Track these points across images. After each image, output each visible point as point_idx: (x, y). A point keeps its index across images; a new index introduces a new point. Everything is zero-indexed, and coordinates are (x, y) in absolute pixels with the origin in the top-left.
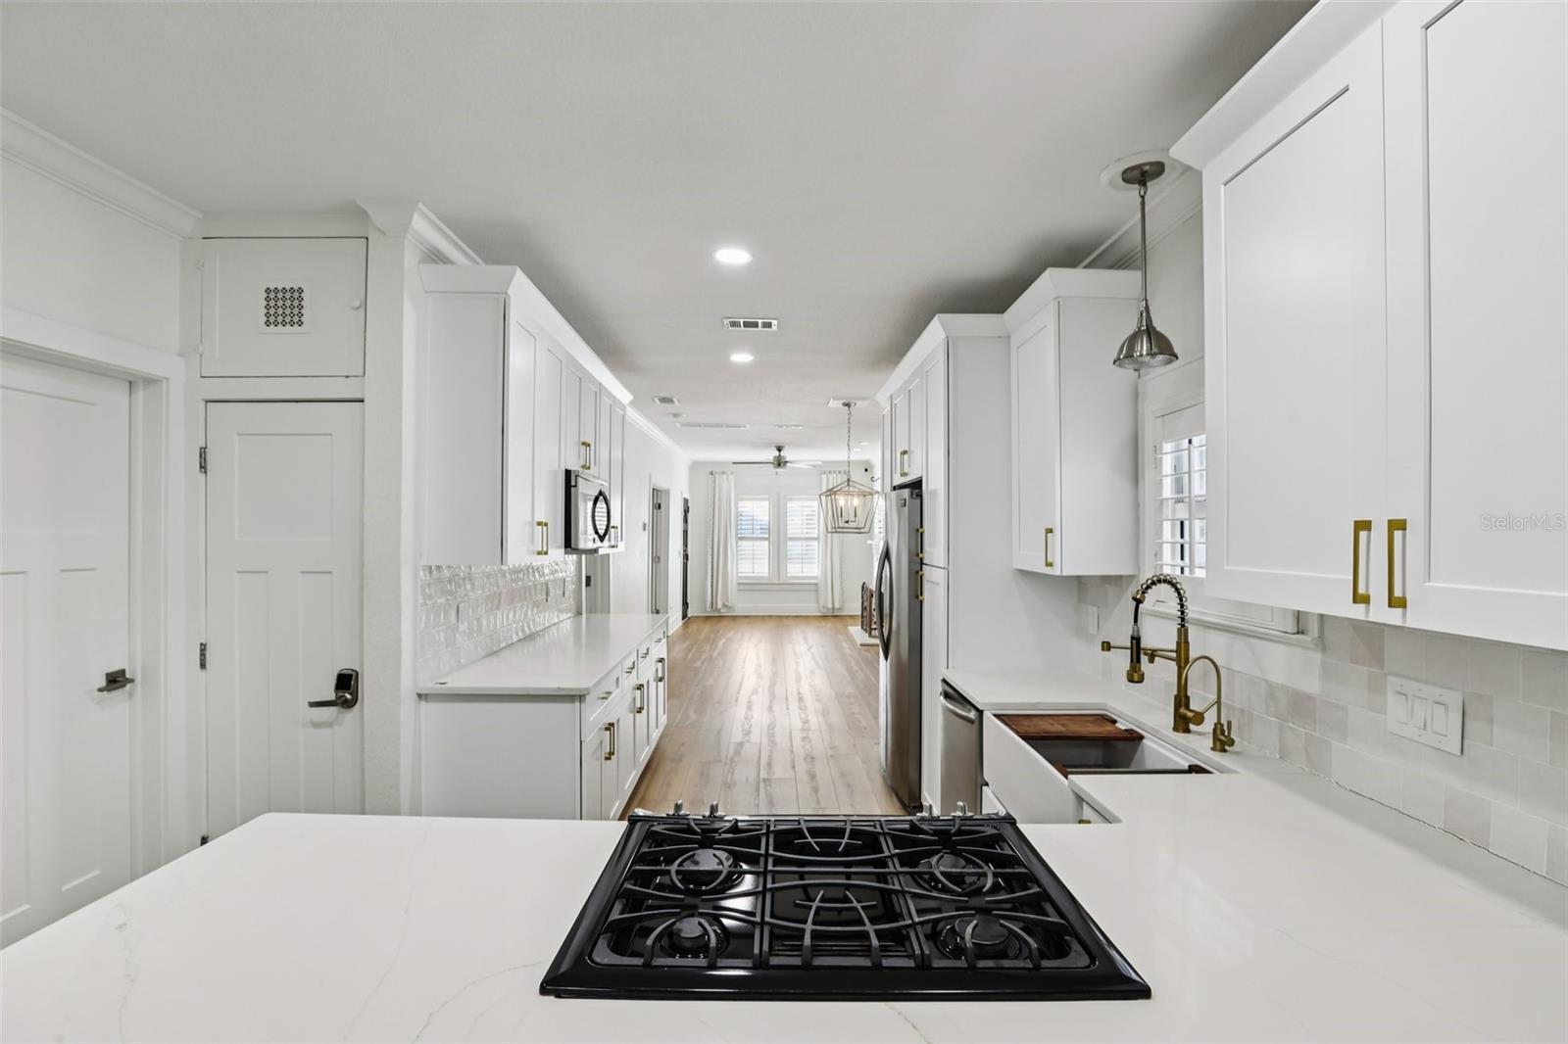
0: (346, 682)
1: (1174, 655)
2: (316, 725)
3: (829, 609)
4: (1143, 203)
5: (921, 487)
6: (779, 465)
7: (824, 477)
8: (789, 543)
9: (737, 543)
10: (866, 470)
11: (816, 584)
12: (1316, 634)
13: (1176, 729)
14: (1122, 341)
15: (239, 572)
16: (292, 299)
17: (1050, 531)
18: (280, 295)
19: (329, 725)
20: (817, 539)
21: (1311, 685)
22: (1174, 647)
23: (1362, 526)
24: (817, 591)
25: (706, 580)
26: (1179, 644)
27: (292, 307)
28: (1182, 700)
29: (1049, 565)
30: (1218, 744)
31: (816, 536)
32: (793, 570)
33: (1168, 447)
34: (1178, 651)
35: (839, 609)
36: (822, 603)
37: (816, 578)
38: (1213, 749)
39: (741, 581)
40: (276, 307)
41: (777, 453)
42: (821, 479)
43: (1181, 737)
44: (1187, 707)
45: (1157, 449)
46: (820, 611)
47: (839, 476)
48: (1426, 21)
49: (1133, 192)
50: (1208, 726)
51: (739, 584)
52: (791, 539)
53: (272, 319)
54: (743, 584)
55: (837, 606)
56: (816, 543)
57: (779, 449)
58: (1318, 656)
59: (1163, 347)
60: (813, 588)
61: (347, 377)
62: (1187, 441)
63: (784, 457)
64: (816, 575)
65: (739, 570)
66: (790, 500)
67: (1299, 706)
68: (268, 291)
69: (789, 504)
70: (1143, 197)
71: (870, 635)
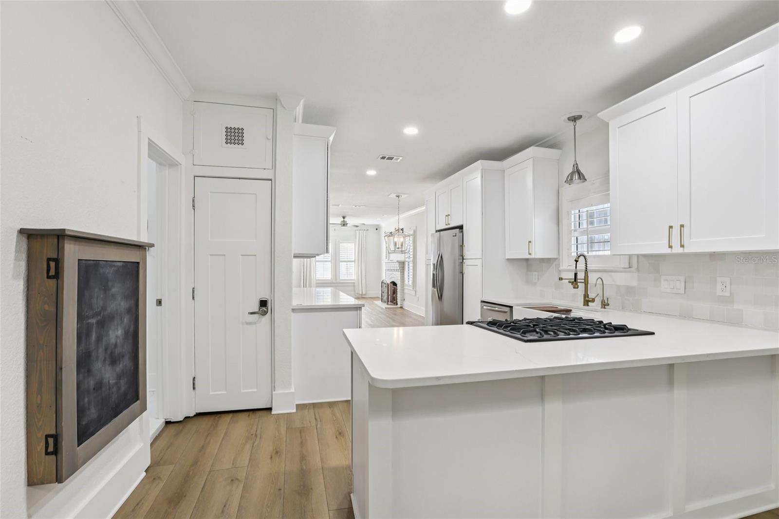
0: (263, 303)
1: (583, 281)
2: (248, 324)
3: (360, 294)
4: (575, 128)
5: (462, 228)
6: (344, 225)
7: (358, 232)
8: (341, 263)
9: (315, 263)
10: (377, 229)
11: (354, 283)
12: (636, 267)
13: (584, 305)
14: (568, 174)
15: (211, 255)
16: (238, 133)
17: (530, 242)
18: (233, 130)
19: (255, 323)
20: (354, 261)
21: (634, 283)
22: (583, 278)
23: (671, 227)
24: (354, 286)
25: (301, 281)
26: (585, 277)
27: (238, 136)
28: (586, 295)
29: (530, 254)
30: (603, 306)
31: (353, 260)
32: (343, 276)
33: (573, 212)
34: (585, 279)
35: (365, 295)
36: (357, 292)
37: (354, 280)
38: (602, 308)
39: (318, 282)
40: (231, 136)
41: (343, 220)
42: (356, 233)
43: (586, 307)
44: (588, 297)
45: (569, 213)
46: (356, 296)
47: (365, 232)
48: (691, 96)
49: (571, 124)
50: (598, 301)
51: (317, 283)
52: (342, 261)
53: (229, 141)
54: (319, 283)
55: (364, 293)
56: (353, 263)
57: (344, 218)
58: (637, 274)
59: (582, 177)
60: (352, 285)
61: (265, 169)
62: (578, 210)
63: (346, 221)
64: (353, 278)
65: (317, 277)
66: (341, 243)
67: (629, 290)
68: (227, 128)
69: (341, 245)
70: (575, 126)
71: (388, 304)
